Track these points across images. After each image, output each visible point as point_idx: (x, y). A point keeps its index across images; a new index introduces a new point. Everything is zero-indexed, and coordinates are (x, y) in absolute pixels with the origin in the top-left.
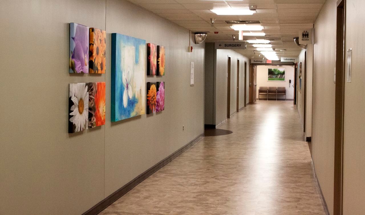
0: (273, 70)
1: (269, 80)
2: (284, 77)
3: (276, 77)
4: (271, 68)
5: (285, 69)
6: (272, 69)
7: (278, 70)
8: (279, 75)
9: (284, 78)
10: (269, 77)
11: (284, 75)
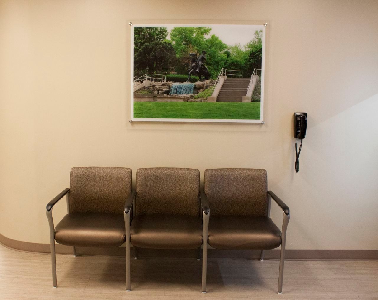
0: (168, 38)
1: (139, 113)
2: (257, 90)
3: (197, 89)
4: (158, 25)
5: (263, 28)
6: (163, 31)
7: (207, 37)
8: (222, 80)
9: (256, 99)
10: (137, 95)
11: (254, 79)
